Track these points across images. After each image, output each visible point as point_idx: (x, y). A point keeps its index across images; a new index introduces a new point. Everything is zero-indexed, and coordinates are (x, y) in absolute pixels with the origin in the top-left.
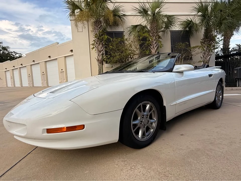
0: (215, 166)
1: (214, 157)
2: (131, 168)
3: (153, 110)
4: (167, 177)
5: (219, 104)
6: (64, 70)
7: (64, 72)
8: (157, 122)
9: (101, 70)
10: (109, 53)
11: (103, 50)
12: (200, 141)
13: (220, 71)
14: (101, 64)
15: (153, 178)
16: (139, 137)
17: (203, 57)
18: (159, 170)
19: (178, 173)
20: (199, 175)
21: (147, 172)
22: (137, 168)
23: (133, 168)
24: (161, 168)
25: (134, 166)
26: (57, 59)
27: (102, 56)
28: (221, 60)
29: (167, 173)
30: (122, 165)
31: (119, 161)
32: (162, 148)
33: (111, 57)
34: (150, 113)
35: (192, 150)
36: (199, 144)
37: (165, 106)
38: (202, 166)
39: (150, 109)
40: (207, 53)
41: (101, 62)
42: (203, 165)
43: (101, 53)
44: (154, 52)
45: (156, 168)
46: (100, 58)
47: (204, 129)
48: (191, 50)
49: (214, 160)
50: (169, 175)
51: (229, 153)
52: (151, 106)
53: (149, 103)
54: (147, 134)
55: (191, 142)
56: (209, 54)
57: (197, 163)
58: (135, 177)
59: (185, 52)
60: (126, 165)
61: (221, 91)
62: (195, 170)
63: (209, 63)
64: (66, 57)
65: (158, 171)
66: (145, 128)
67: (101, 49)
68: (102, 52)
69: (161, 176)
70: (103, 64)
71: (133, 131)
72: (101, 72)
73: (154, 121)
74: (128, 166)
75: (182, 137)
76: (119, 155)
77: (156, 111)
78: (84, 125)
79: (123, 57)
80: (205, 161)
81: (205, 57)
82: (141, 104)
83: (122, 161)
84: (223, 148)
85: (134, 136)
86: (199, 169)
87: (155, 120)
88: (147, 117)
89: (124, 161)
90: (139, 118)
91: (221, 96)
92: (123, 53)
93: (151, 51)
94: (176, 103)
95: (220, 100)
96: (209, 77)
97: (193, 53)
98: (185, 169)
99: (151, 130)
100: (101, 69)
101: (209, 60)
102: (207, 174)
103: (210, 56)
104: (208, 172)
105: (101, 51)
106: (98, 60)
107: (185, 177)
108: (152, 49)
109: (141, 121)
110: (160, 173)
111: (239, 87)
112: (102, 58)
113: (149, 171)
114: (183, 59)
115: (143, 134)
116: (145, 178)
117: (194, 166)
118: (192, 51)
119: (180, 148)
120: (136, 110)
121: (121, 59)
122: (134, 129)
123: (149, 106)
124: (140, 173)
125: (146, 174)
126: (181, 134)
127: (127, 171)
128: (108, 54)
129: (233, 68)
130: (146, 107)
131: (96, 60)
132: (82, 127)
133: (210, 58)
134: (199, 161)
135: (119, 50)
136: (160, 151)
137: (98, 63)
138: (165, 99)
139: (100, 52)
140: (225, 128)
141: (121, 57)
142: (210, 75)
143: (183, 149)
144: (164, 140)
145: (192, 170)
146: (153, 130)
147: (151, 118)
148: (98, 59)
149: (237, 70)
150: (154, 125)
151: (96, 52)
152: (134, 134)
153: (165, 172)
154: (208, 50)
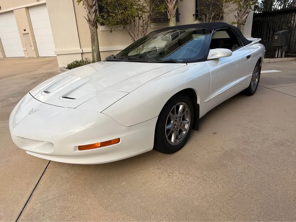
0: (249, 166)
1: (247, 157)
2: (169, 175)
3: (186, 111)
4: (205, 181)
5: (254, 89)
6: (28, 31)
7: (28, 33)
8: (190, 123)
9: (96, 37)
10: (106, 10)
11: (95, 5)
12: (233, 139)
13: (260, 47)
14: (94, 27)
15: (192, 183)
16: (172, 142)
17: (238, 16)
18: (197, 174)
19: (215, 177)
20: (234, 176)
21: (186, 178)
22: (175, 175)
23: (171, 175)
24: (199, 172)
25: (171, 172)
26: (12, 11)
27: (94, 14)
28: (260, 19)
29: (205, 177)
30: (159, 173)
31: (154, 169)
32: (195, 151)
33: (109, 16)
34: (183, 114)
35: (227, 151)
36: (233, 143)
37: (198, 104)
38: (237, 168)
39: (184, 110)
40: (244, 10)
41: (94, 24)
42: (237, 166)
43: (93, 10)
44: (171, 7)
45: (194, 173)
46: (93, 17)
47: (237, 125)
48: (222, 5)
49: (248, 160)
50: (207, 179)
51: (262, 152)
52: (185, 106)
53: (183, 103)
54: (179, 137)
55: (225, 142)
56: (246, 12)
57: (233, 165)
58: (175, 184)
59: (215, 9)
60: (162, 172)
61: (257, 73)
62: (230, 172)
63: (244, 24)
64: (28, 8)
65: (196, 176)
66: (178, 131)
67: (93, 3)
68: (95, 7)
69: (200, 180)
70: (97, 28)
71: (167, 137)
72: (95, 39)
73: (187, 122)
74: (164, 173)
75: (214, 135)
76: (152, 162)
77: (189, 111)
78: (119, 139)
79: (127, 17)
80: (239, 162)
81: (240, 16)
82: (175, 107)
83: (157, 169)
84: (257, 147)
85: (168, 142)
86: (234, 170)
87: (188, 120)
88: (180, 119)
89: (160, 168)
90: (172, 122)
91: (257, 79)
92: (127, 10)
93: (168, 6)
94: (210, 99)
95: (255, 84)
96: (247, 60)
97: (225, 10)
98: (221, 172)
99: (184, 132)
100: (95, 34)
101: (245, 21)
102: (241, 175)
103: (247, 14)
104: (242, 173)
105: (93, 6)
106: (89, 21)
107: (222, 179)
108: (169, 2)
109: (175, 125)
110: (198, 178)
111: (278, 58)
112: (94, 18)
113: (188, 176)
114: (211, 20)
115: (176, 138)
116: (185, 184)
117: (229, 168)
118: (224, 7)
119: (215, 149)
120: (170, 113)
121: (124, 20)
122: (167, 134)
123: (183, 106)
124: (179, 179)
125: (185, 180)
126: (214, 132)
127: (166, 178)
128: (104, 11)
129: (274, 33)
130: (179, 107)
131: (86, 20)
132: (118, 140)
133: (247, 17)
134: (233, 163)
135: (120, 5)
136: (194, 154)
137: (89, 26)
138: (199, 96)
139: (91, 7)
140: (259, 122)
141: (125, 16)
142: (248, 57)
143: (218, 151)
144: (196, 141)
145: (228, 173)
146: (185, 132)
147: (184, 119)
148: (89, 19)
149: (278, 34)
150: (187, 126)
151: (84, 6)
152: (168, 140)
153: (202, 177)
154: (245, 6)
